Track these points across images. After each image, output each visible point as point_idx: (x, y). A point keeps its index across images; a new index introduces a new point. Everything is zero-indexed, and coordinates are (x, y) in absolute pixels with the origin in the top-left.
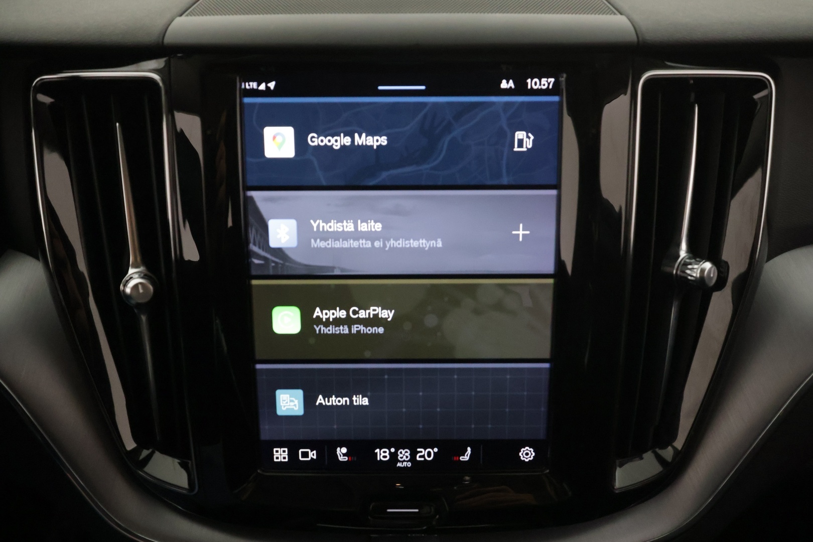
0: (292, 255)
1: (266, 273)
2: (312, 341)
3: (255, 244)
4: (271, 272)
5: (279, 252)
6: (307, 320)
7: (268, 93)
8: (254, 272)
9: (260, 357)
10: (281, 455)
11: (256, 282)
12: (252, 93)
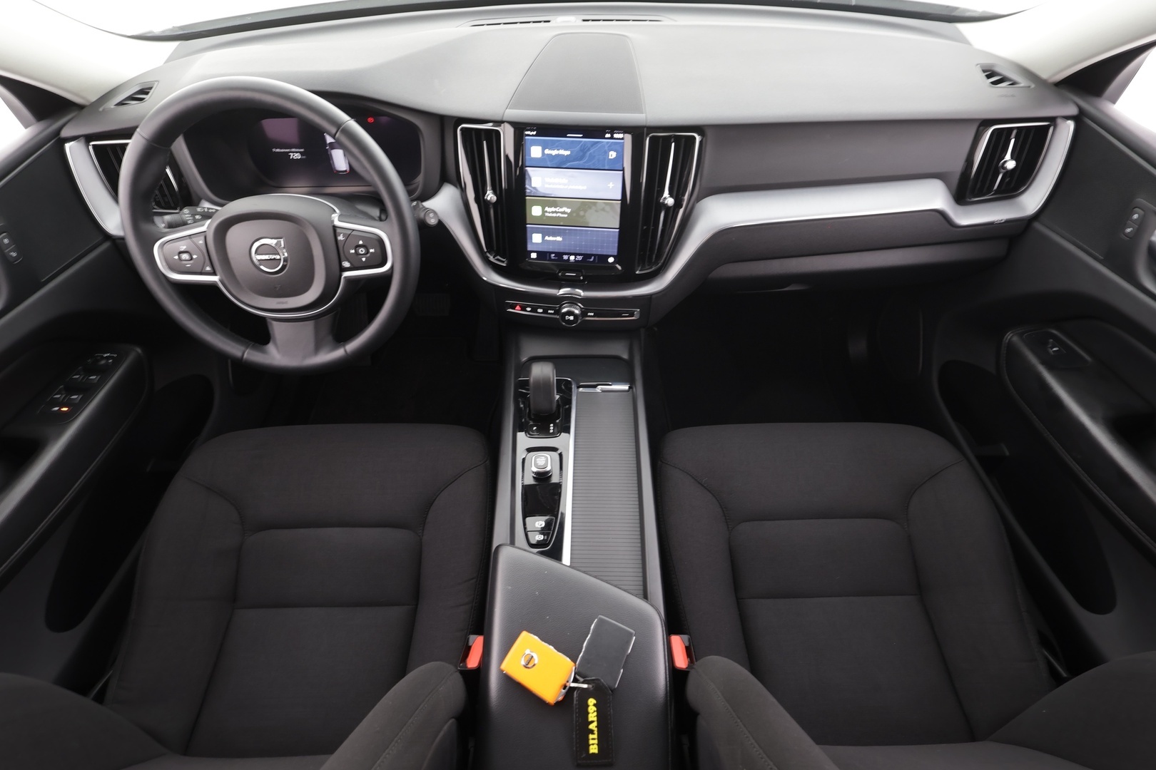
3: (527, 185)
5: (534, 188)
6: (544, 212)
7: (533, 135)
8: (527, 194)
9: (528, 222)
10: (534, 255)
11: (527, 198)
12: (527, 135)
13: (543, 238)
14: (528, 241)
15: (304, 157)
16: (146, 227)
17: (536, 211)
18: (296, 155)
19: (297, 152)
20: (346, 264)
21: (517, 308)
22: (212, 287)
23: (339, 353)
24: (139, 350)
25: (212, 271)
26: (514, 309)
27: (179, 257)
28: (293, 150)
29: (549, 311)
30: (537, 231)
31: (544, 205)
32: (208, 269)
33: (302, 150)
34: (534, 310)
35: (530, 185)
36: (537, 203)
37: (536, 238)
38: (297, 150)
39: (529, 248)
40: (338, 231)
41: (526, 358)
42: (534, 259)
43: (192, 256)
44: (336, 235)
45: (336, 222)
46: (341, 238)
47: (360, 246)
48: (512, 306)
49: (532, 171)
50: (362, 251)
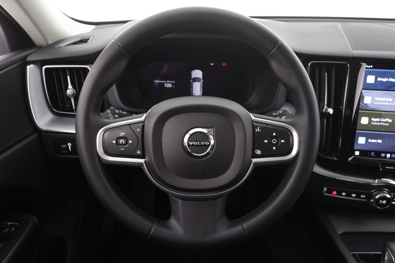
0: (369, 105)
1: (362, 109)
2: (370, 126)
3: (361, 103)
4: (363, 109)
5: (366, 104)
6: (370, 121)
7: (370, 68)
8: (360, 109)
9: (357, 129)
10: (357, 153)
11: (360, 111)
12: (367, 68)
13: (367, 140)
14: (355, 142)
15: (174, 86)
16: (95, 118)
17: (364, 121)
18: (169, 85)
19: (169, 83)
20: (259, 152)
21: (333, 193)
22: (138, 167)
23: (237, 229)
24: (36, 219)
25: (142, 155)
26: (332, 194)
27: (117, 142)
28: (168, 81)
29: (362, 196)
30: (362, 135)
31: (370, 116)
32: (139, 152)
33: (174, 82)
34: (349, 195)
35: (363, 103)
36: (365, 115)
37: (362, 140)
38: (171, 82)
39: (355, 148)
40: (255, 124)
41: (340, 233)
42: (357, 156)
43: (128, 141)
44: (254, 127)
45: (253, 117)
46: (258, 130)
47: (274, 137)
48: (329, 191)
49: (365, 92)
50: (274, 141)
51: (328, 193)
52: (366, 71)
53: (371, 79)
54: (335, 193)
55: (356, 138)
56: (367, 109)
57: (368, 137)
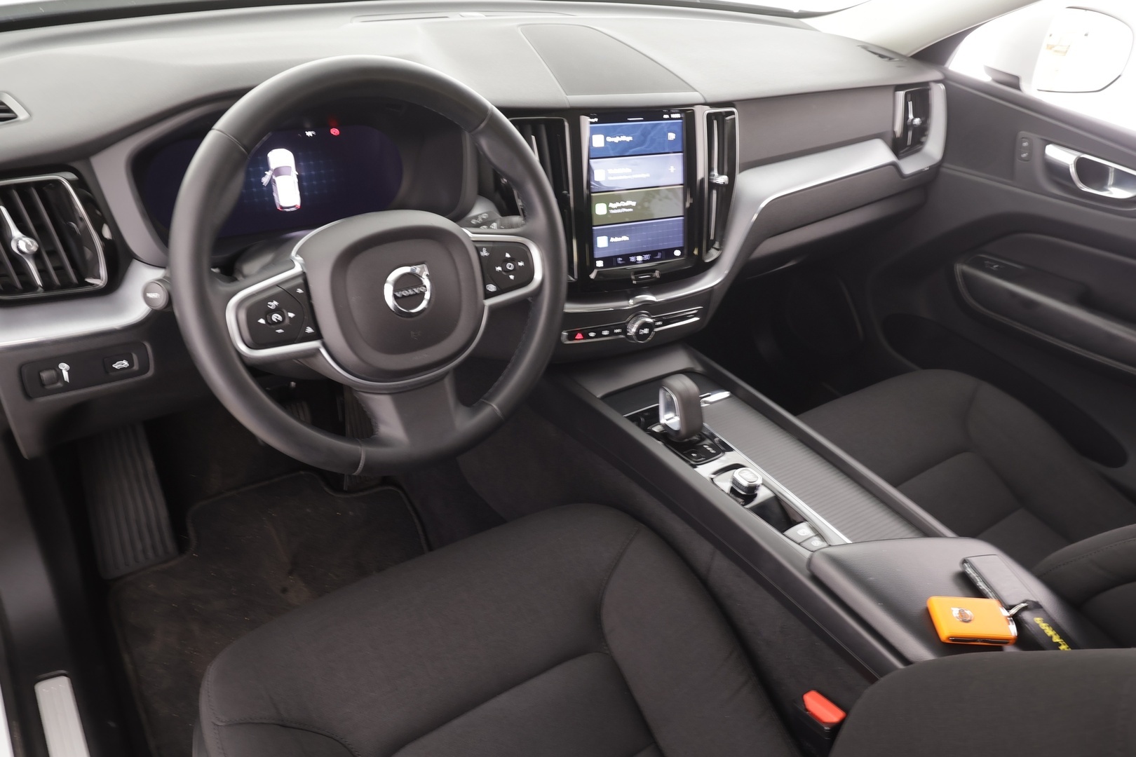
0: (602, 184)
1: (594, 191)
2: (610, 216)
3: (592, 181)
4: (596, 191)
5: (598, 183)
6: (609, 209)
7: (595, 123)
8: (592, 191)
9: (593, 224)
10: (600, 264)
11: (593, 195)
12: (591, 123)
13: (609, 240)
14: (595, 246)
17: (600, 209)
20: (492, 288)
21: (577, 337)
25: (314, 333)
26: (576, 339)
27: (266, 320)
29: (616, 331)
30: (602, 233)
31: (607, 201)
32: (309, 330)
34: (598, 334)
35: (594, 180)
36: (601, 200)
37: (602, 242)
39: (596, 256)
40: (478, 245)
41: (599, 396)
42: (601, 268)
43: (286, 315)
44: (478, 250)
45: (470, 235)
46: (484, 253)
47: (507, 260)
48: (572, 337)
49: (594, 163)
50: (510, 266)
51: (570, 339)
52: (591, 127)
53: (599, 141)
54: (579, 336)
55: (594, 239)
56: (600, 190)
57: (610, 234)
